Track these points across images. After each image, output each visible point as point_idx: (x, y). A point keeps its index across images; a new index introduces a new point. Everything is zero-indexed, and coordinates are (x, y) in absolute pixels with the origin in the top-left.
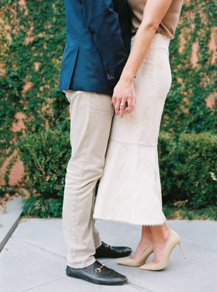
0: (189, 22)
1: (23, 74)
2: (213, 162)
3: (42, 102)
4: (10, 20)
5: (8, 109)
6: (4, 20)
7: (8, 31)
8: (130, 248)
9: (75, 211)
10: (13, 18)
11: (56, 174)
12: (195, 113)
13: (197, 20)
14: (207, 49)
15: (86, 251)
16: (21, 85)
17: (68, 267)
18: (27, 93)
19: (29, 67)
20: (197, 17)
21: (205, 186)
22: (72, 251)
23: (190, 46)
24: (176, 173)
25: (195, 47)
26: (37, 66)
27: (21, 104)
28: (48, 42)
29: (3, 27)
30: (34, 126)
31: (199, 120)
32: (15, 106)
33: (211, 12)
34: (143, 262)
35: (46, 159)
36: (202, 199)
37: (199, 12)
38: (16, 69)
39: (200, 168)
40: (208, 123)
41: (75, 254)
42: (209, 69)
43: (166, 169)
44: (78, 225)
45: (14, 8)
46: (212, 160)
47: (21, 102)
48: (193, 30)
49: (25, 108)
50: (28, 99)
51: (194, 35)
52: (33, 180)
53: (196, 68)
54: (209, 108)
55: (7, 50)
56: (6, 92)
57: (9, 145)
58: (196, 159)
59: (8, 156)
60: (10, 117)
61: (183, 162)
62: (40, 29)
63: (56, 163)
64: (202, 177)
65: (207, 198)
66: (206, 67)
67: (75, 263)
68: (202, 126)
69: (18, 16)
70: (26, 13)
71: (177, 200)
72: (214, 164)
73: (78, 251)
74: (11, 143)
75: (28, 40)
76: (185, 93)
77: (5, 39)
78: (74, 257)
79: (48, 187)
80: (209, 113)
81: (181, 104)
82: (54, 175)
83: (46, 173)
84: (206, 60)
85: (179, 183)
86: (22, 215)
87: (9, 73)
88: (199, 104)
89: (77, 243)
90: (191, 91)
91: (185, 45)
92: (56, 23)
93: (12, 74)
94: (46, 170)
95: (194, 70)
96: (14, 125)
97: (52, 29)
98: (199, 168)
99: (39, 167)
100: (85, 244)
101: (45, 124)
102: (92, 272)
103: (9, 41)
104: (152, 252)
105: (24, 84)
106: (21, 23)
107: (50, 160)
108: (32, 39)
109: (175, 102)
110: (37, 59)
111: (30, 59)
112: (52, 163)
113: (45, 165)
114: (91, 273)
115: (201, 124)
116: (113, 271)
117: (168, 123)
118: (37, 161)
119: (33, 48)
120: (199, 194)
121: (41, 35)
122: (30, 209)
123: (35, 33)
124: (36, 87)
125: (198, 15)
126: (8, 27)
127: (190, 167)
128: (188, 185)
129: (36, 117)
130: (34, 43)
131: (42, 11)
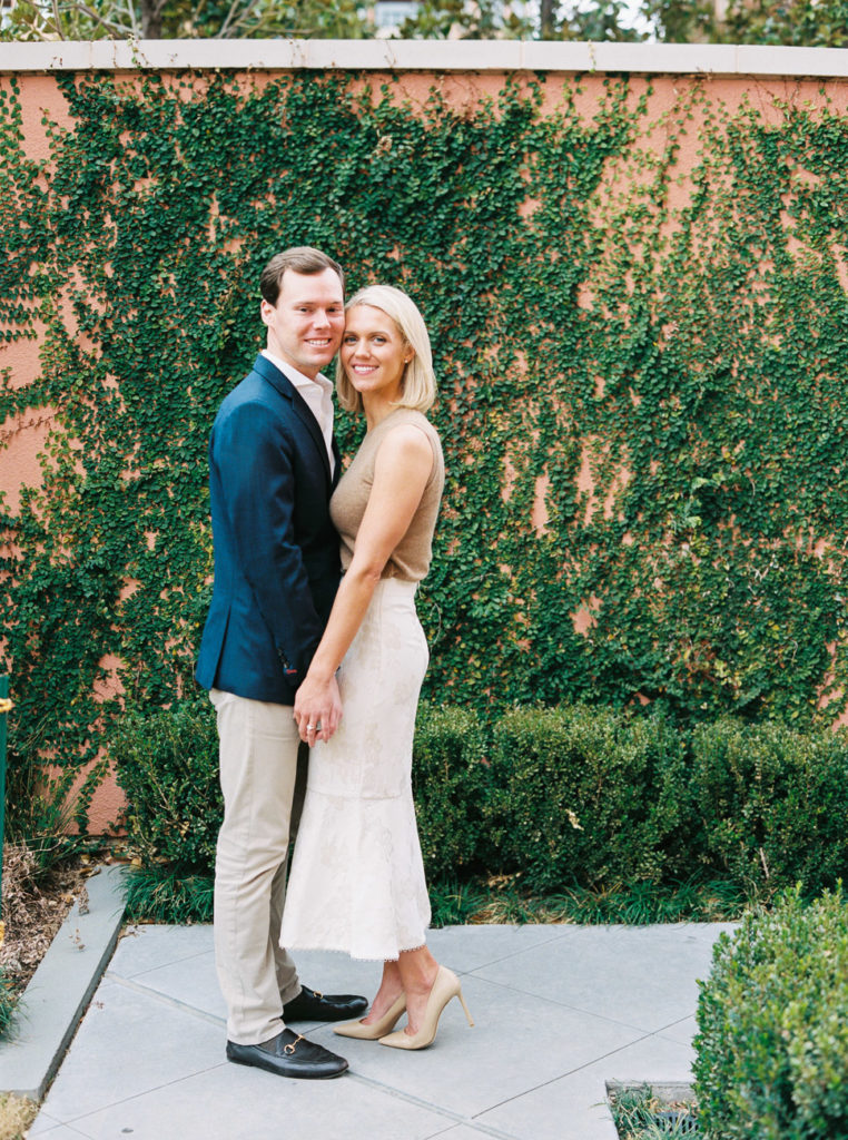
0: (526, 424)
1: (116, 560)
2: (574, 785)
3: (165, 630)
4: (81, 426)
5: (82, 648)
6: (67, 426)
7: (78, 453)
8: (363, 999)
9: (236, 931)
10: (89, 421)
11: (204, 819)
12: (545, 650)
13: (546, 420)
14: (571, 490)
15: (263, 1009)
16: (112, 589)
17: (229, 1042)
18: (129, 606)
19: (131, 542)
20: (545, 412)
21: (558, 842)
22: (235, 1010)
23: (530, 485)
24: (487, 811)
25: (543, 486)
26: (152, 539)
27: (114, 634)
28: (177, 481)
29: (64, 444)
30: (148, 687)
31: (555, 667)
32: (100, 640)
33: (582, 397)
34: (389, 1029)
35: (180, 783)
36: (552, 872)
37: (551, 398)
38: (101, 549)
39: (544, 800)
40: (577, 674)
41: (241, 1016)
42: (578, 540)
43: (463, 803)
44: (242, 958)
45: (90, 398)
46: (571, 780)
47: (114, 628)
48: (535, 445)
49: (124, 644)
50: (131, 621)
51: (540, 458)
52: (151, 833)
53: (545, 537)
54: (580, 637)
55: (76, 500)
56: (78, 606)
57: (88, 736)
58: (532, 778)
59: (86, 760)
60: (87, 667)
61: (504, 785)
62: (156, 449)
63: (203, 791)
64: (548, 821)
65: (563, 870)
66: (571, 534)
67: (242, 1035)
68: (562, 681)
69: (101, 419)
70: (122, 410)
71: (496, 873)
72: (576, 790)
73: (246, 1011)
74: (91, 729)
75: (129, 476)
76: (520, 602)
77: (70, 473)
78: (240, 1021)
79: (185, 849)
80: (582, 648)
81: (511, 629)
82: (200, 822)
83: (180, 816)
84: (568, 520)
85: (497, 835)
86: (126, 917)
87: (82, 558)
88: (553, 626)
89: (244, 993)
90: (533, 595)
91: (517, 482)
92: (195, 436)
93: (91, 562)
94: (180, 808)
95: (539, 544)
96: (98, 685)
97: (186, 448)
98: (541, 801)
99: (164, 804)
100: (259, 996)
101: (173, 682)
102: (278, 1053)
103: (80, 477)
104: (404, 1010)
105: (121, 584)
106: (110, 436)
107: (190, 785)
108: (137, 475)
109: (495, 624)
110: (152, 524)
111: (133, 523)
112: (194, 792)
113: (178, 799)
114: (276, 1056)
115: (559, 676)
116: (320, 1047)
117: (478, 675)
118: (160, 789)
119: (142, 496)
120: (543, 860)
121: (159, 464)
122: (144, 902)
123: (145, 458)
124: (150, 591)
125: (547, 406)
126: (76, 445)
127: (518, 798)
128: (518, 839)
129: (152, 665)
130: (143, 484)
131: (161, 405)
